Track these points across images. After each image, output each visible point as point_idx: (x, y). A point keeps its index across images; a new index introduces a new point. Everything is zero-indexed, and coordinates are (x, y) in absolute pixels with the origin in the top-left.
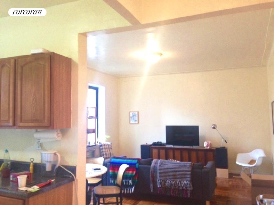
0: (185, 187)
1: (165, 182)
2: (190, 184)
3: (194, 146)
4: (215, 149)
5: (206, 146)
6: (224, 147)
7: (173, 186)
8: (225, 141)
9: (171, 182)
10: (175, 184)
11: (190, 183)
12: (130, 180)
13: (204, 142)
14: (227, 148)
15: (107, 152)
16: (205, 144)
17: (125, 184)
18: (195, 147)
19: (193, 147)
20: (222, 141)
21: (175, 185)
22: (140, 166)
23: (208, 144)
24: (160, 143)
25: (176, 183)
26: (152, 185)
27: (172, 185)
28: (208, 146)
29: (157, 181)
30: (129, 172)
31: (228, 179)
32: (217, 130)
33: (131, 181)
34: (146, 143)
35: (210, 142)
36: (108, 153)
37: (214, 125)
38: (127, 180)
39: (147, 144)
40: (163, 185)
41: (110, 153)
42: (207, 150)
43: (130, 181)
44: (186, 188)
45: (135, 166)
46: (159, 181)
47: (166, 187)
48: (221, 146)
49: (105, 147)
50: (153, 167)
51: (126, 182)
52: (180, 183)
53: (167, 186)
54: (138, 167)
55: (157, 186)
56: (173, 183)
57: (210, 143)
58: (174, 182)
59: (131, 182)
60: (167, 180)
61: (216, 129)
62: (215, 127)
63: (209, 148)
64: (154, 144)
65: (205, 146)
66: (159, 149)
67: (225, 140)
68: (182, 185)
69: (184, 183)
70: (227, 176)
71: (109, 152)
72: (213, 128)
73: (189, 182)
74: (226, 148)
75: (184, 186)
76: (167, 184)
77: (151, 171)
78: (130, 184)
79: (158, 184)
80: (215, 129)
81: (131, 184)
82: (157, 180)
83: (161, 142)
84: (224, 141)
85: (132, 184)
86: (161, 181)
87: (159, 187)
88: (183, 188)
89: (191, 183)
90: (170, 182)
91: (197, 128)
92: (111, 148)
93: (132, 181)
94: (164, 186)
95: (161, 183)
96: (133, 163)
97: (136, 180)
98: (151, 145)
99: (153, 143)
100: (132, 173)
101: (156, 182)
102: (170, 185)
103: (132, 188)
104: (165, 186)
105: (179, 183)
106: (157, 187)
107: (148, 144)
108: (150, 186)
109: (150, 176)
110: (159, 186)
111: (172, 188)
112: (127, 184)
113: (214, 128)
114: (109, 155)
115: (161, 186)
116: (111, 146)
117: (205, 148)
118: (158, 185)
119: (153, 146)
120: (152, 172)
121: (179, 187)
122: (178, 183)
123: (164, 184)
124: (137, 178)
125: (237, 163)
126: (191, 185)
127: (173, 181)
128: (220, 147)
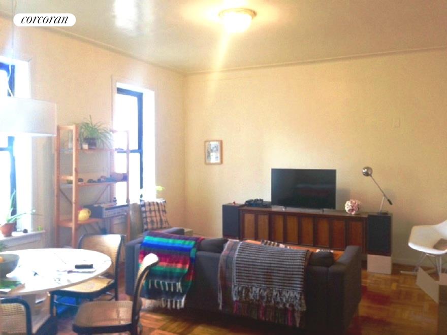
0: (290, 306)
1: (248, 290)
2: (300, 298)
3: (325, 209)
4: (366, 216)
5: (349, 210)
6: (386, 214)
7: (265, 300)
8: (389, 200)
9: (262, 291)
10: (267, 298)
11: (301, 295)
12: (178, 282)
13: (345, 203)
14: (392, 214)
15: (154, 219)
16: (348, 206)
17: (167, 289)
18: (327, 212)
19: (323, 211)
20: (383, 200)
21: (269, 299)
22: (198, 253)
23: (352, 207)
24: (260, 202)
25: (272, 294)
26: (220, 296)
27: (261, 297)
28: (353, 210)
29: (233, 286)
30: (176, 266)
31: (389, 277)
32: (374, 180)
33: (180, 283)
34: (233, 201)
35: (358, 202)
36: (157, 220)
37: (368, 168)
38: (172, 283)
39: (234, 203)
40: (244, 297)
41: (161, 220)
42: (351, 219)
43: (177, 284)
44: (292, 305)
45: (189, 254)
46: (237, 288)
47: (251, 302)
48: (380, 211)
49: (150, 209)
50: (225, 258)
51: (169, 285)
52: (279, 295)
53: (252, 300)
54: (194, 257)
55: (231, 298)
56: (266, 293)
57: (358, 205)
58: (268, 291)
59: (179, 285)
60: (253, 286)
61: (371, 176)
62: (370, 173)
63: (355, 214)
64: (249, 203)
65: (347, 209)
66: (257, 214)
67: (389, 198)
68: (284, 300)
69: (287, 295)
70: (388, 270)
71: (158, 218)
72: (364, 175)
73: (299, 293)
74: (389, 215)
75: (287, 301)
76: (251, 296)
77: (219, 266)
78: (177, 291)
79: (233, 293)
80: (369, 177)
81: (179, 291)
82: (231, 285)
83: (262, 200)
84: (386, 200)
85: (181, 291)
86: (240, 289)
87: (236, 301)
88: (284, 305)
89: (303, 297)
90: (258, 291)
91: (332, 173)
92: (164, 211)
93: (182, 285)
94: (245, 299)
95: (240, 293)
96: (185, 246)
97: (190, 284)
98: (243, 206)
99: (247, 202)
100: (183, 269)
101: (231, 288)
102: (258, 298)
103: (182, 299)
104: (247, 300)
105: (277, 295)
106: (233, 301)
107: (236, 202)
108: (217, 296)
109: (219, 275)
110: (235, 299)
111: (262, 304)
112: (172, 290)
113: (367, 174)
114: (159, 223)
115: (240, 299)
116: (165, 207)
117: (347, 213)
118: (234, 296)
119: (245, 208)
120: (221, 267)
121: (278, 303)
122: (275, 293)
123: (247, 296)
124: (191, 279)
125: (411, 245)
126: (303, 301)
127: (265, 290)
128: (378, 213)
